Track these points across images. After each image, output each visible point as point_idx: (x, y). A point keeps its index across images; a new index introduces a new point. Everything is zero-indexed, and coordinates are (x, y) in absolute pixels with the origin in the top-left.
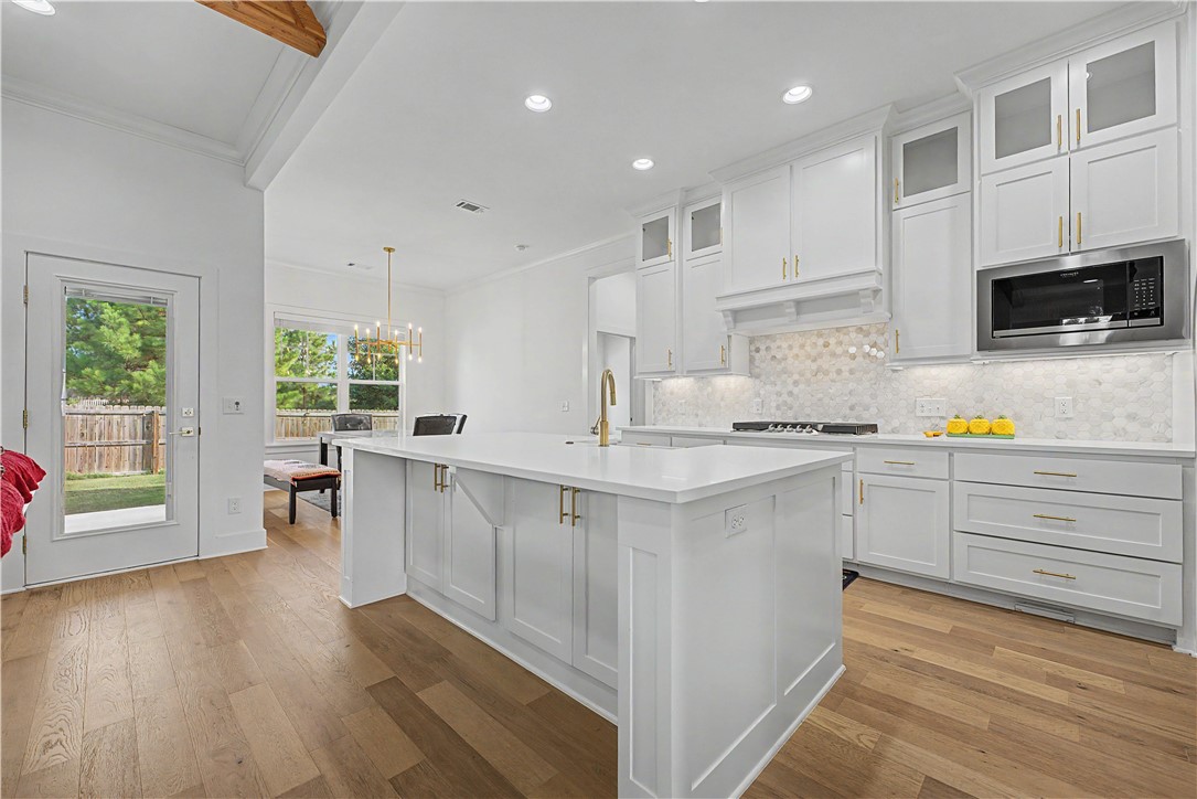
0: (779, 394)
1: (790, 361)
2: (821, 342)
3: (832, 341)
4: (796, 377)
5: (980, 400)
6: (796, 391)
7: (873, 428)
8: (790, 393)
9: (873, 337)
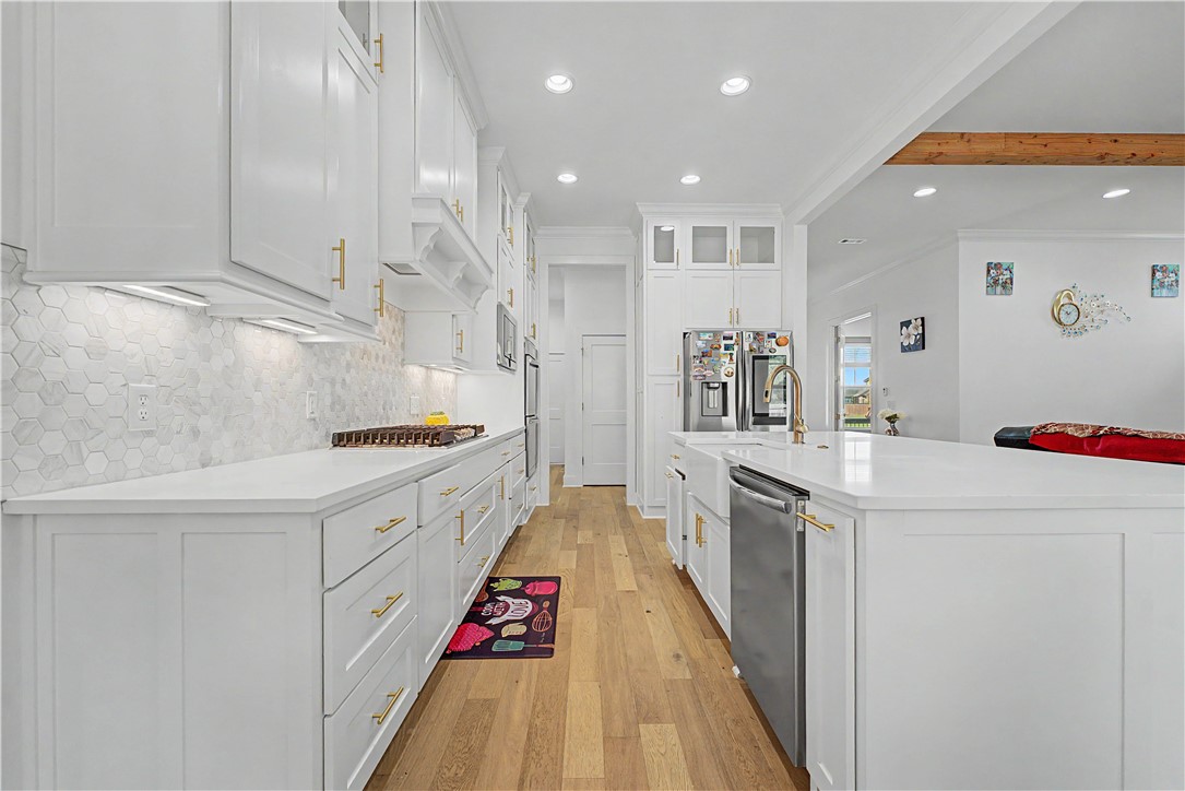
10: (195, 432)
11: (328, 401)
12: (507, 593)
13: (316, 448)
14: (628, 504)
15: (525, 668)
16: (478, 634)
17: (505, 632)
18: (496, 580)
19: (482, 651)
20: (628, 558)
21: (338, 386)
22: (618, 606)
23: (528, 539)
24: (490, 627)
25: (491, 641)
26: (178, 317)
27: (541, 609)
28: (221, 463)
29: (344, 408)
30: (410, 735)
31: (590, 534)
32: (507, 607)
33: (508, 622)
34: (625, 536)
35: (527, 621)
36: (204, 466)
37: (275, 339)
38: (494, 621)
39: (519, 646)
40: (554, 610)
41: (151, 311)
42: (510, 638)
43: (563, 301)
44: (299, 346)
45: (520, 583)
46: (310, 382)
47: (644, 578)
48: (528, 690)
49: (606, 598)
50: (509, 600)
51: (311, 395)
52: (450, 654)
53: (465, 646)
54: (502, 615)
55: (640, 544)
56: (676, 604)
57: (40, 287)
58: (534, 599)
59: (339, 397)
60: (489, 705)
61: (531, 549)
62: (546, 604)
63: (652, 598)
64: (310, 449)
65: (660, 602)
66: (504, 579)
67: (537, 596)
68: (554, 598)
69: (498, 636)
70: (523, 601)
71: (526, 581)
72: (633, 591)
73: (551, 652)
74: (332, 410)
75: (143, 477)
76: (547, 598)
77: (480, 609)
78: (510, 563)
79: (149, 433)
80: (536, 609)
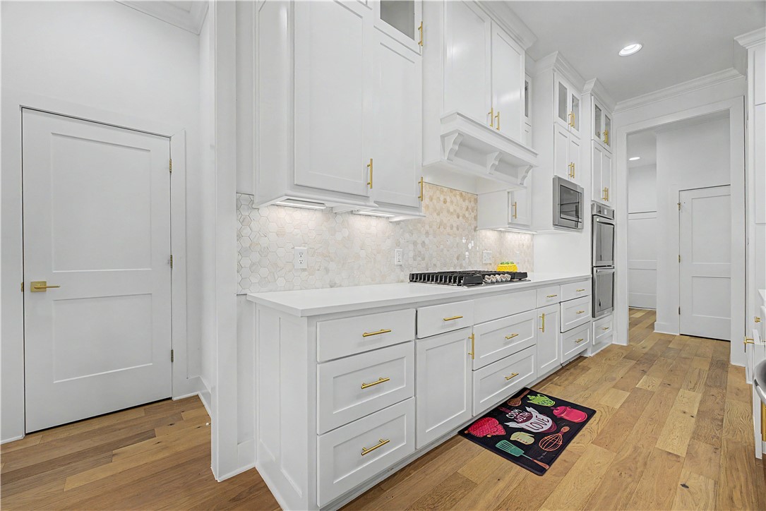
10: (327, 270)
11: (411, 254)
12: (536, 407)
13: (402, 282)
14: (733, 362)
15: (513, 473)
16: (494, 429)
17: (514, 437)
18: (535, 394)
19: (489, 443)
20: (694, 420)
21: (419, 246)
22: (645, 464)
23: (585, 369)
24: (506, 428)
25: (499, 438)
26: (318, 215)
27: (558, 431)
28: (340, 286)
29: (423, 259)
30: (410, 474)
31: (657, 381)
32: (530, 417)
33: (522, 430)
34: (705, 394)
35: (538, 436)
36: (331, 287)
37: (373, 222)
38: (512, 425)
39: (518, 452)
40: (568, 438)
41: (305, 213)
42: (516, 443)
43: (656, 164)
44: (391, 224)
45: (553, 403)
46: (398, 244)
47: (703, 448)
48: (503, 491)
49: (636, 449)
50: (534, 413)
51: (397, 251)
52: (466, 433)
53: (479, 433)
54: (521, 422)
55: (723, 410)
56: (736, 495)
57: (258, 209)
58: (558, 421)
59: (420, 252)
60: (468, 485)
61: (583, 380)
62: (566, 429)
63: (701, 474)
64: (398, 282)
65: (711, 482)
66: (542, 395)
67: (562, 419)
68: (576, 428)
69: (507, 437)
70: (546, 418)
71: (559, 403)
72: (678, 456)
73: (541, 471)
74: (414, 260)
75: (301, 289)
76: (569, 423)
77: (507, 411)
78: (556, 384)
79: (304, 270)
80: (553, 430)
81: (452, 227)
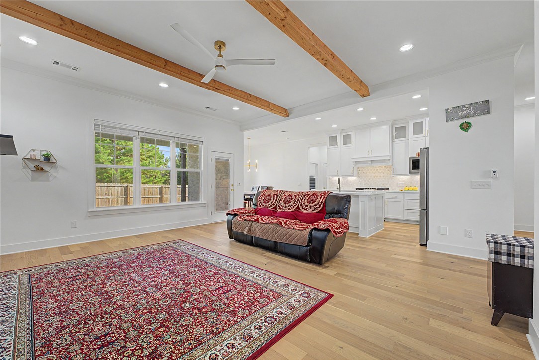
0: (365, 181)
1: (368, 173)
2: (376, 169)
3: (379, 169)
4: (370, 177)
5: (411, 183)
6: (370, 180)
7: (388, 189)
8: (368, 181)
9: (388, 168)
81: (380, 176)
